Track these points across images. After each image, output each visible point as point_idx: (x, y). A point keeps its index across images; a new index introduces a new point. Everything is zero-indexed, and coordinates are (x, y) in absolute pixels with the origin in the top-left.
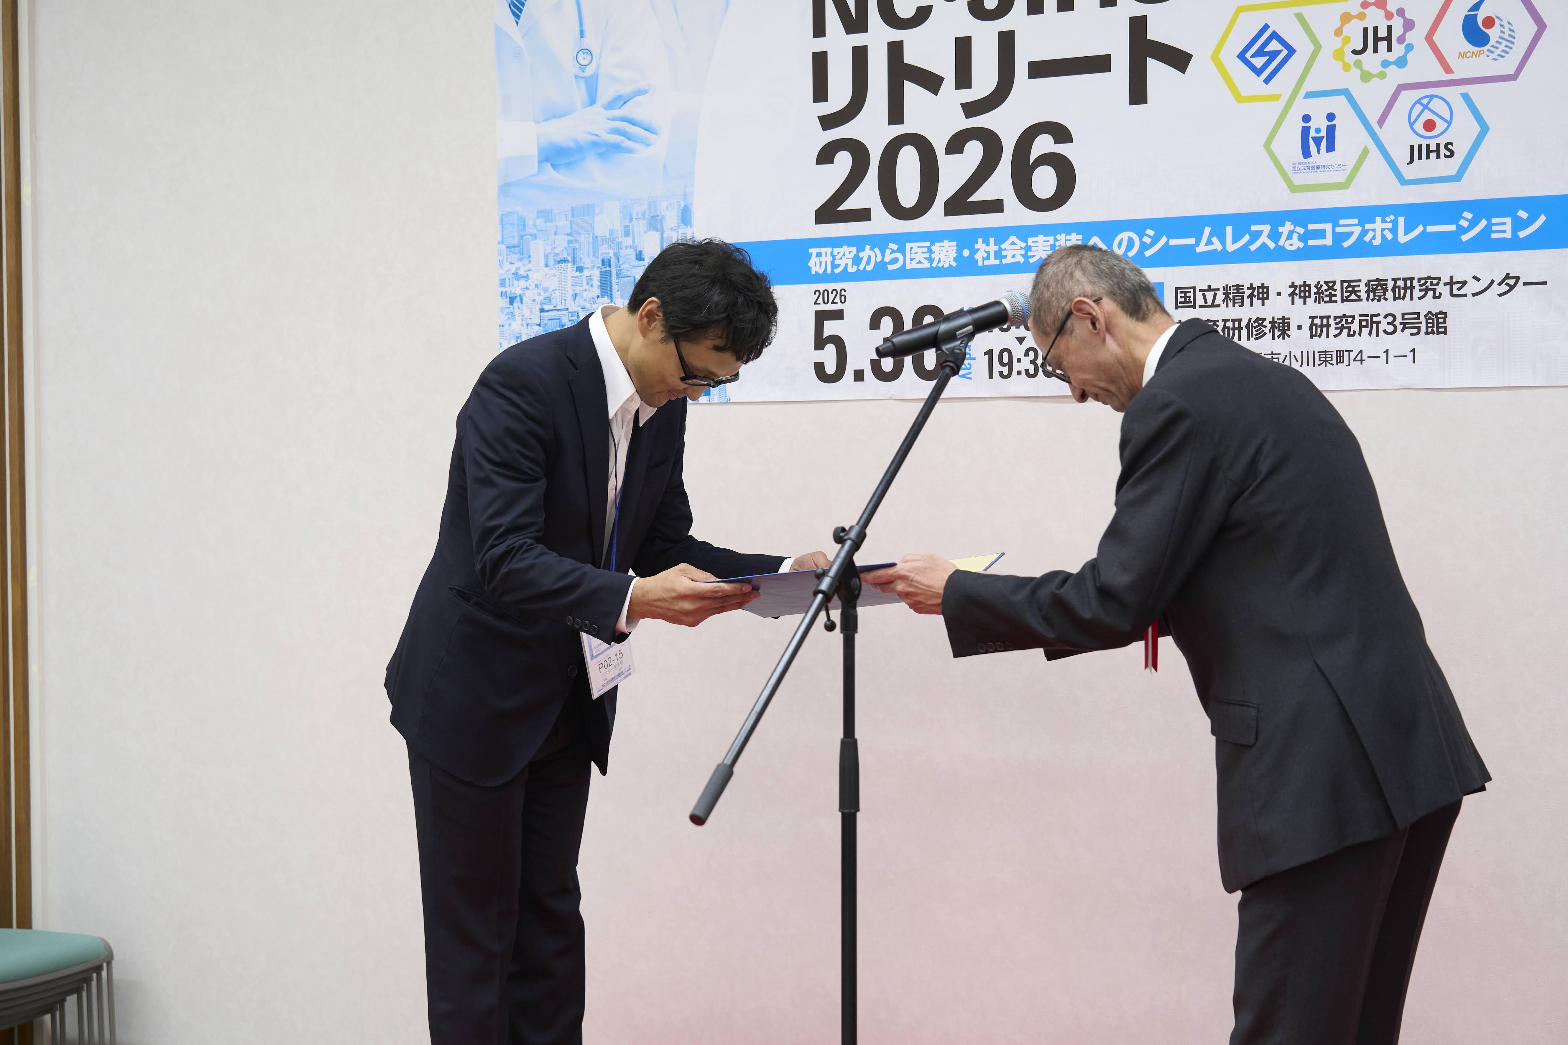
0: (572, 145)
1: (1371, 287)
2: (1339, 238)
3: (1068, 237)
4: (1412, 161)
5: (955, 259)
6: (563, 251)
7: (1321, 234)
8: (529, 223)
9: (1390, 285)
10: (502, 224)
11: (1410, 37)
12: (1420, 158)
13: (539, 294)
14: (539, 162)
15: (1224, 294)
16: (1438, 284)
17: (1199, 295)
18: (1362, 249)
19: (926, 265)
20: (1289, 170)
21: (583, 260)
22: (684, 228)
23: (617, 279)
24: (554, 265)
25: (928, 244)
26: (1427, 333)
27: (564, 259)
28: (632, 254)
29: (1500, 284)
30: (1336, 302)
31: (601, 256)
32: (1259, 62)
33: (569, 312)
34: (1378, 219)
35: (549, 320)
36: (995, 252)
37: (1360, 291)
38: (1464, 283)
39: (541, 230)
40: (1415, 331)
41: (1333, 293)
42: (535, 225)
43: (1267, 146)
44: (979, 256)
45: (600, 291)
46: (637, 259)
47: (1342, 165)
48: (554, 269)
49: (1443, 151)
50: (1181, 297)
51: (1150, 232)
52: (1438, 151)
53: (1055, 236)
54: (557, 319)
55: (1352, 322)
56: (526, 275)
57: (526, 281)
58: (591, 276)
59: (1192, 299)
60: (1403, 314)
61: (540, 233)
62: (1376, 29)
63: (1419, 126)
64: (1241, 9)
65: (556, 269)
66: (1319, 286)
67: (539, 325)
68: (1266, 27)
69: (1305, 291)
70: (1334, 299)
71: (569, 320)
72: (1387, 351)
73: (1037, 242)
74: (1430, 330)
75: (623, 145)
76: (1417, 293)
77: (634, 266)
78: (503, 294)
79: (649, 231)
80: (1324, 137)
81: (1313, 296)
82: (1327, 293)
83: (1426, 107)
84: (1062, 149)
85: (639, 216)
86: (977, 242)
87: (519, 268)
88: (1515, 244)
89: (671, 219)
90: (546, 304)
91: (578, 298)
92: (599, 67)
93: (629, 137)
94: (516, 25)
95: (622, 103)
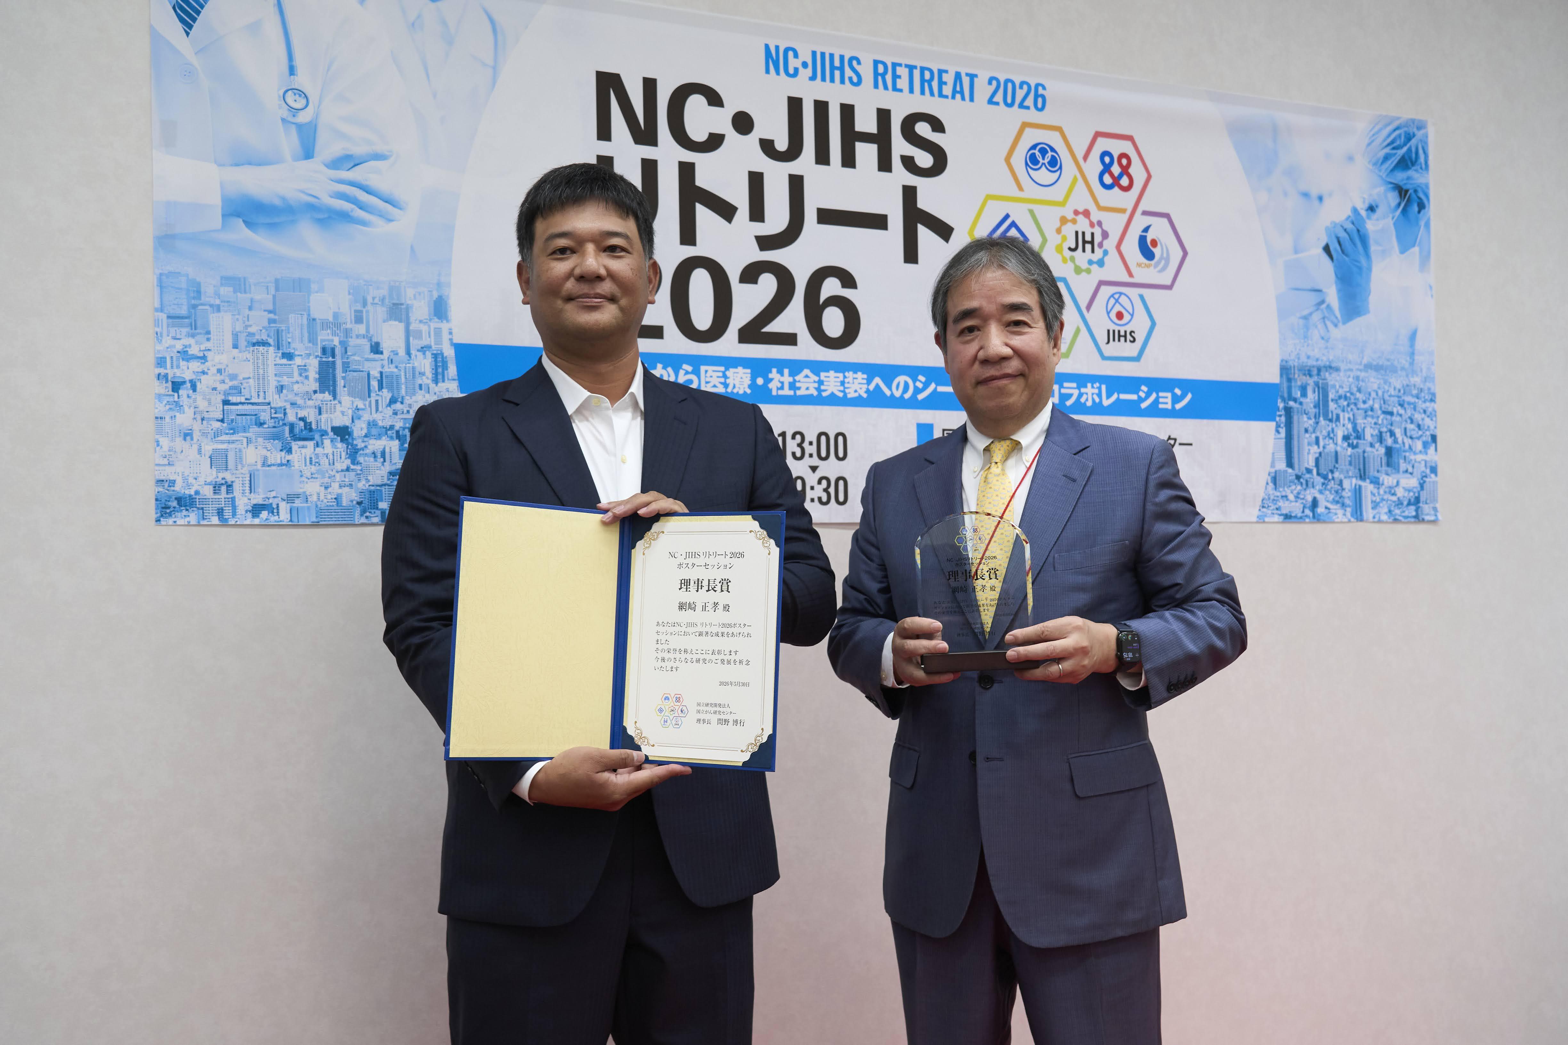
0: (277, 202)
3: (855, 376)
4: (1108, 342)
5: (750, 387)
6: (261, 330)
8: (208, 290)
10: (161, 286)
11: (1106, 244)
12: (1114, 340)
13: (223, 382)
14: (223, 216)
18: (1079, 408)
21: (293, 345)
22: (436, 322)
23: (343, 373)
24: (246, 347)
25: (722, 369)
27: (262, 341)
28: (366, 346)
31: (321, 341)
33: (271, 408)
34: (1089, 385)
35: (238, 415)
36: (790, 383)
39: (228, 302)
42: (217, 294)
44: (773, 386)
45: (318, 384)
46: (371, 352)
48: (247, 352)
49: (1129, 337)
51: (922, 378)
52: (1125, 336)
53: (844, 373)
54: (252, 415)
56: (201, 355)
57: (202, 363)
58: (305, 366)
61: (226, 304)
62: (1083, 233)
63: (1113, 315)
64: (988, 197)
65: (249, 352)
67: (222, 421)
68: (1007, 216)
71: (272, 418)
73: (829, 377)
75: (352, 214)
77: (368, 360)
78: (160, 377)
79: (390, 319)
83: (1117, 301)
84: (847, 293)
85: (376, 301)
86: (771, 372)
87: (190, 346)
88: (1172, 414)
89: (421, 309)
90: (234, 395)
91: (285, 391)
92: (317, 115)
93: (362, 207)
94: (185, 35)
95: (352, 164)
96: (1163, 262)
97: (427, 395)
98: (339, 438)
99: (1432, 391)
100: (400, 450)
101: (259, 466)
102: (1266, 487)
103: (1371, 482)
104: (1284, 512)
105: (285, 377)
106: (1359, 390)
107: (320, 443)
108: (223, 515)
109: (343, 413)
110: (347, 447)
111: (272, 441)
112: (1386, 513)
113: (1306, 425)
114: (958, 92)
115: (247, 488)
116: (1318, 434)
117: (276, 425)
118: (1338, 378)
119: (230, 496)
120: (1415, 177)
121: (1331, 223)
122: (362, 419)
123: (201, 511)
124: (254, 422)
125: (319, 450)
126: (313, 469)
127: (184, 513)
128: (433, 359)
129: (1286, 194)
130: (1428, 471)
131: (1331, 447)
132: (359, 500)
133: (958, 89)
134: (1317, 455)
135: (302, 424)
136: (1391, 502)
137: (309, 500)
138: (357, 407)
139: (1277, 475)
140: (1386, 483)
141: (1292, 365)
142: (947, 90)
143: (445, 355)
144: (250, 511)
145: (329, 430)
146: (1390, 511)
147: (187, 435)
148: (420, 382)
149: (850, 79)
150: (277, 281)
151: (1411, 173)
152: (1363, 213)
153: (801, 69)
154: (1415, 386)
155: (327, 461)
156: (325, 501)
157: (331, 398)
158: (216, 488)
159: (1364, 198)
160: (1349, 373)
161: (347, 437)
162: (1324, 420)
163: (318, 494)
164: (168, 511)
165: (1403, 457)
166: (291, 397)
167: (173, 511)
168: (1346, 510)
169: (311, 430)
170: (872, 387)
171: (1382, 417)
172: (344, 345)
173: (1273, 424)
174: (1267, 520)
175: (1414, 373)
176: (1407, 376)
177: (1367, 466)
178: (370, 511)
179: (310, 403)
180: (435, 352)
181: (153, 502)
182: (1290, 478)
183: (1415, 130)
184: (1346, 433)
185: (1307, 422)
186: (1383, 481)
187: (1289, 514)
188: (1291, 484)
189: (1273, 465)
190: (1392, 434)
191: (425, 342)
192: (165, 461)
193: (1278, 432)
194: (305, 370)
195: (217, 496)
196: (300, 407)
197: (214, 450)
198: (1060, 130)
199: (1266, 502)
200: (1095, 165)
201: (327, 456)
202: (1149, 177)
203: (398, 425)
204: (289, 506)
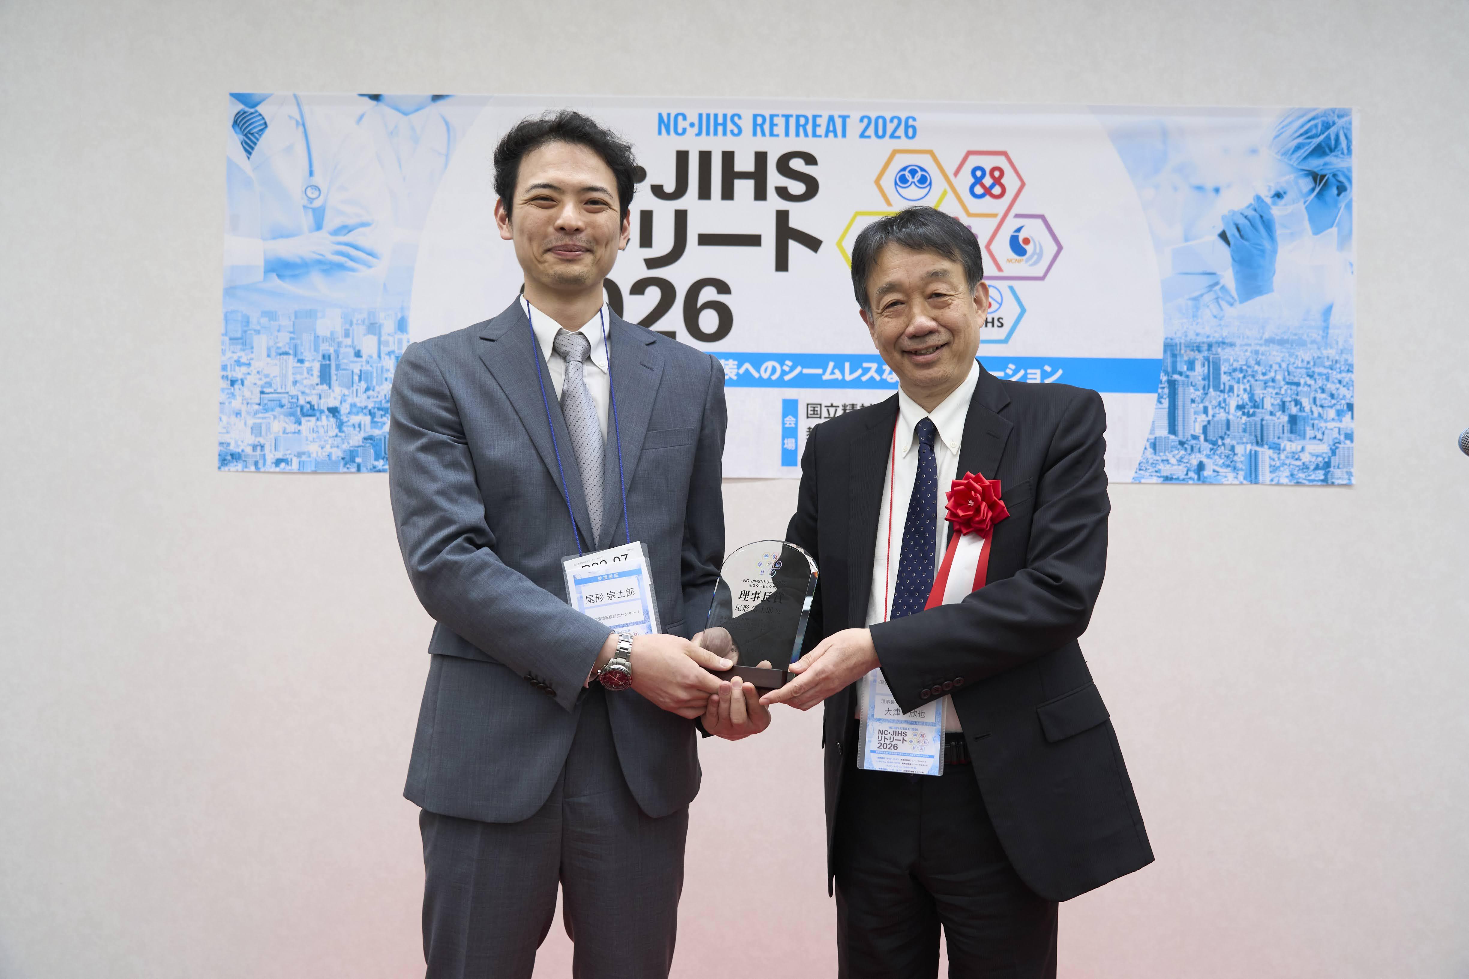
0: (298, 261)
3: (727, 362)
6: (285, 345)
8: (253, 320)
10: (226, 320)
13: (260, 379)
14: (265, 272)
17: (824, 410)
21: (304, 354)
22: (399, 334)
23: (336, 371)
24: (275, 356)
27: (285, 352)
28: (352, 352)
31: (322, 350)
33: (289, 396)
35: (269, 401)
39: (265, 328)
42: (259, 323)
45: (319, 379)
46: (355, 357)
48: (275, 360)
49: (996, 323)
50: (811, 410)
51: (789, 363)
52: (993, 322)
54: (277, 400)
56: (248, 362)
57: (248, 368)
59: (819, 412)
61: (263, 329)
64: (858, 214)
65: (277, 360)
67: (259, 404)
71: (289, 402)
75: (345, 265)
77: (353, 362)
78: (224, 378)
79: (368, 334)
84: (723, 298)
85: (359, 322)
87: (241, 357)
89: (389, 326)
90: (267, 387)
91: (298, 385)
92: (326, 201)
93: (352, 259)
94: (247, 159)
95: (347, 231)
96: (1035, 257)
98: (332, 415)
99: (1349, 362)
100: (371, 423)
101: (281, 434)
102: (1144, 451)
103: (1270, 448)
104: (1165, 474)
105: (298, 376)
106: (1258, 363)
107: (319, 419)
108: (257, 465)
109: (335, 398)
110: (337, 421)
111: (289, 417)
112: (1287, 477)
113: (1193, 396)
114: (831, 131)
115: (273, 448)
116: (1207, 404)
117: (292, 406)
118: (1233, 353)
119: (263, 453)
120: (1334, 162)
121: (1229, 212)
122: (347, 402)
123: (245, 463)
124: (278, 405)
125: (319, 423)
126: (315, 435)
127: (235, 463)
128: (396, 360)
129: (1176, 189)
130: (1342, 438)
131: (1222, 416)
132: (343, 457)
133: (831, 128)
134: (1205, 423)
135: (308, 406)
136: (1294, 467)
137: (311, 455)
138: (344, 394)
139: (1157, 441)
140: (1288, 448)
141: (1178, 343)
142: (821, 131)
144: (274, 463)
145: (326, 410)
146: (1292, 475)
147: (238, 414)
148: (385, 375)
149: (732, 132)
150: (296, 313)
151: (1327, 159)
152: (1268, 200)
153: (689, 129)
154: (1328, 358)
155: (323, 430)
156: (322, 457)
157: (327, 388)
158: (254, 447)
159: (1270, 187)
160: (1246, 348)
161: (337, 414)
162: (1215, 390)
163: (317, 453)
164: (226, 462)
165: (1311, 425)
166: (302, 388)
167: (229, 462)
168: (1238, 474)
169: (314, 409)
170: (741, 371)
171: (1286, 387)
172: (337, 353)
173: (1155, 396)
174: (1143, 481)
175: (1327, 345)
176: (1319, 348)
177: (1265, 433)
178: (350, 463)
179: (314, 392)
180: (397, 355)
181: (217, 457)
182: (1172, 444)
183: (1336, 119)
184: (1240, 403)
185: (1194, 393)
186: (1285, 446)
187: (1170, 476)
188: (1174, 449)
189: (1152, 431)
190: (1297, 403)
191: (391, 348)
192: (225, 431)
193: (1160, 402)
194: (311, 370)
195: (255, 453)
196: (307, 395)
197: (254, 424)
198: (931, 153)
199: (1144, 465)
200: (966, 179)
201: (323, 427)
202: (1023, 184)
203: (370, 406)
204: (298, 460)
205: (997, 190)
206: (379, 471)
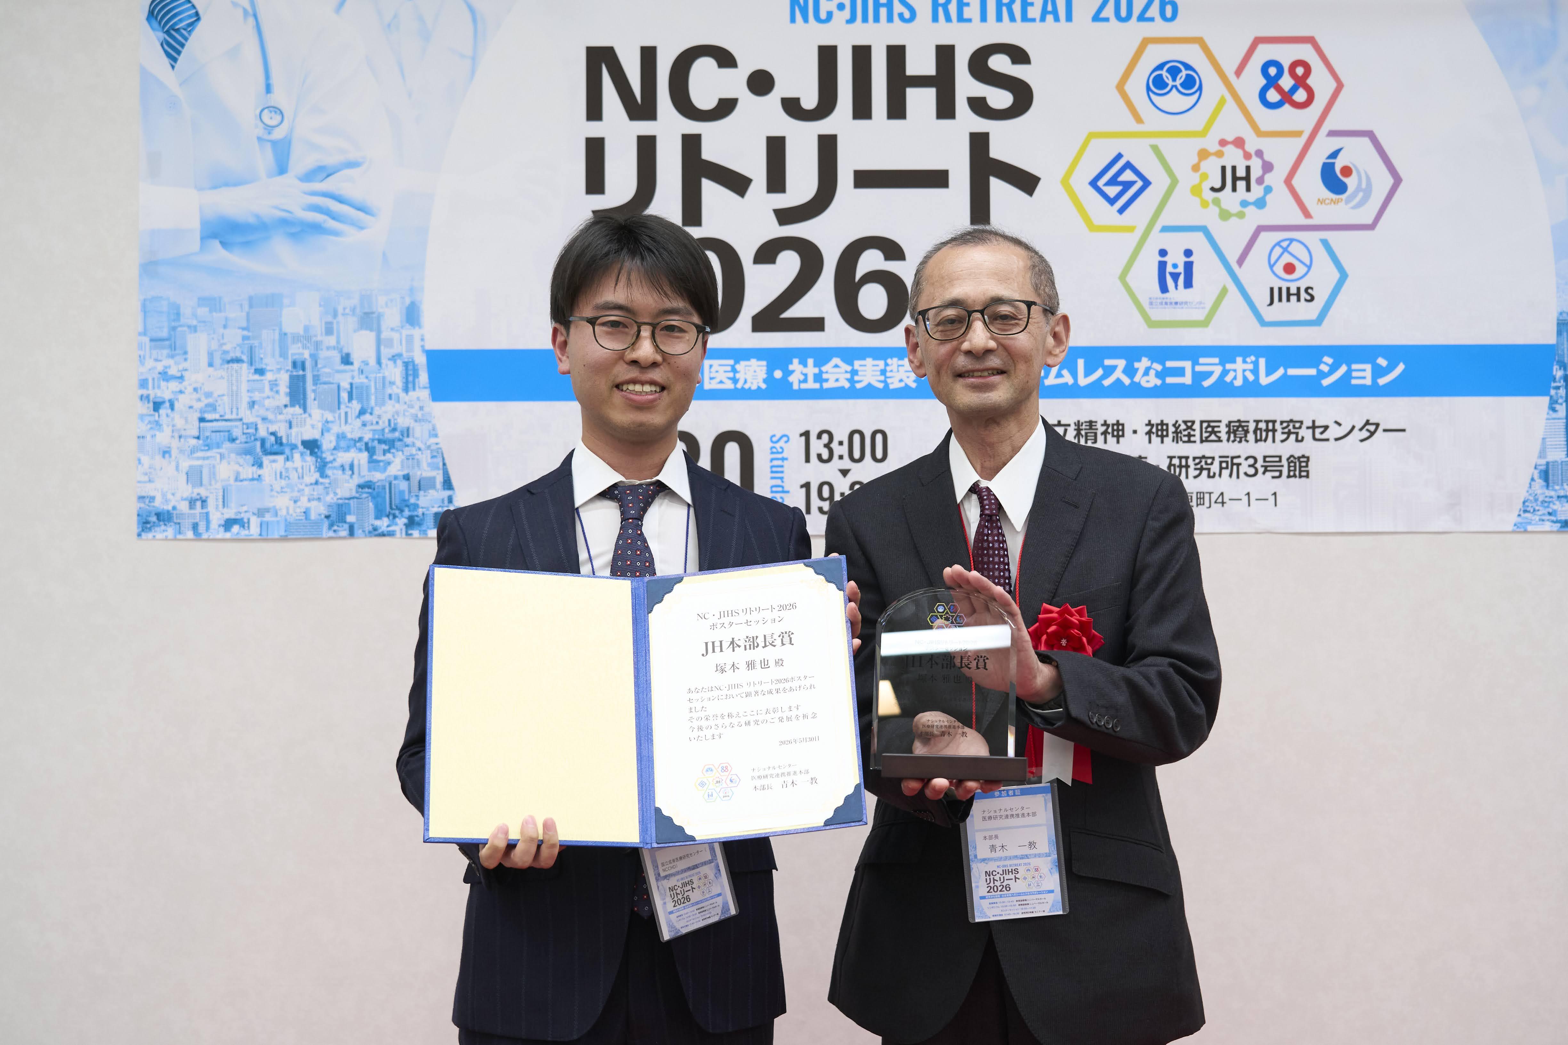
0: (252, 220)
1: (1232, 428)
2: (1199, 377)
3: (901, 362)
4: (1271, 303)
5: (765, 381)
6: (235, 348)
7: (1180, 372)
8: (186, 311)
9: (1252, 427)
10: (145, 311)
11: (1269, 179)
12: (1280, 300)
13: (199, 400)
14: (202, 238)
15: (1075, 430)
16: (1300, 428)
18: (1222, 389)
19: (729, 385)
20: (1146, 305)
21: (265, 361)
22: (409, 329)
23: (313, 385)
24: (221, 365)
25: (731, 362)
26: (1289, 476)
27: (236, 358)
28: (337, 357)
29: (1361, 429)
30: (1195, 442)
31: (292, 355)
32: (1112, 191)
33: (243, 424)
34: (1239, 360)
35: (213, 432)
36: (815, 375)
37: (1220, 432)
38: (1326, 428)
39: (204, 322)
40: (1277, 474)
41: (1192, 433)
42: (195, 315)
43: (1123, 277)
44: (794, 379)
45: (288, 399)
46: (342, 363)
47: (1201, 303)
48: (221, 370)
49: (1303, 295)
52: (1298, 294)
53: (885, 360)
54: (225, 431)
55: (1212, 464)
56: (179, 374)
57: (179, 383)
60: (1265, 457)
61: (202, 324)
62: (1234, 169)
63: (1279, 268)
64: (1092, 136)
65: (224, 369)
66: (1177, 425)
67: (198, 438)
68: (1119, 156)
69: (1162, 430)
70: (1192, 439)
71: (243, 434)
72: (1248, 494)
73: (865, 365)
74: (1292, 474)
75: (326, 226)
76: (1279, 436)
77: (338, 372)
78: (143, 399)
79: (361, 329)
80: (1180, 274)
81: (1171, 435)
82: (1186, 433)
83: (1285, 250)
84: (893, 267)
85: (347, 311)
86: (791, 363)
87: (169, 367)
88: (1374, 391)
89: (392, 317)
90: (209, 412)
91: (256, 407)
92: (291, 130)
93: (334, 216)
94: (170, 68)
95: (325, 175)
96: (1361, 195)
97: (397, 405)
98: (308, 452)
100: (369, 462)
101: (232, 481)
102: (1530, 484)
105: (257, 393)
107: (290, 457)
108: (197, 529)
109: (313, 426)
110: (316, 461)
111: (244, 456)
114: (1050, 13)
115: (221, 503)
117: (248, 440)
119: (205, 511)
122: (332, 431)
123: (178, 526)
124: (227, 438)
125: (289, 464)
126: (283, 483)
127: (163, 527)
128: (404, 368)
132: (327, 514)
133: (1050, 8)
135: (273, 438)
137: (279, 513)
138: (327, 419)
139: (1550, 467)
142: (1034, 12)
143: (416, 362)
144: (223, 526)
145: (299, 445)
147: (166, 453)
148: (390, 391)
149: (901, 15)
150: (251, 299)
155: (296, 475)
156: (294, 515)
157: (301, 411)
158: (192, 503)
161: (316, 450)
163: (288, 509)
164: (148, 526)
166: (262, 412)
167: (154, 526)
169: (281, 444)
172: (315, 358)
173: (1547, 399)
174: (1530, 528)
178: (338, 524)
179: (280, 417)
180: (406, 360)
181: (135, 518)
189: (1542, 454)
191: (396, 350)
192: (146, 478)
193: (1554, 410)
194: (277, 385)
195: (192, 512)
196: (271, 422)
197: (190, 467)
198: (1200, 41)
199: (1530, 505)
200: (1253, 81)
201: (296, 469)
202: (1340, 86)
203: (367, 437)
204: (259, 520)
205: (1300, 96)
206: (383, 535)
